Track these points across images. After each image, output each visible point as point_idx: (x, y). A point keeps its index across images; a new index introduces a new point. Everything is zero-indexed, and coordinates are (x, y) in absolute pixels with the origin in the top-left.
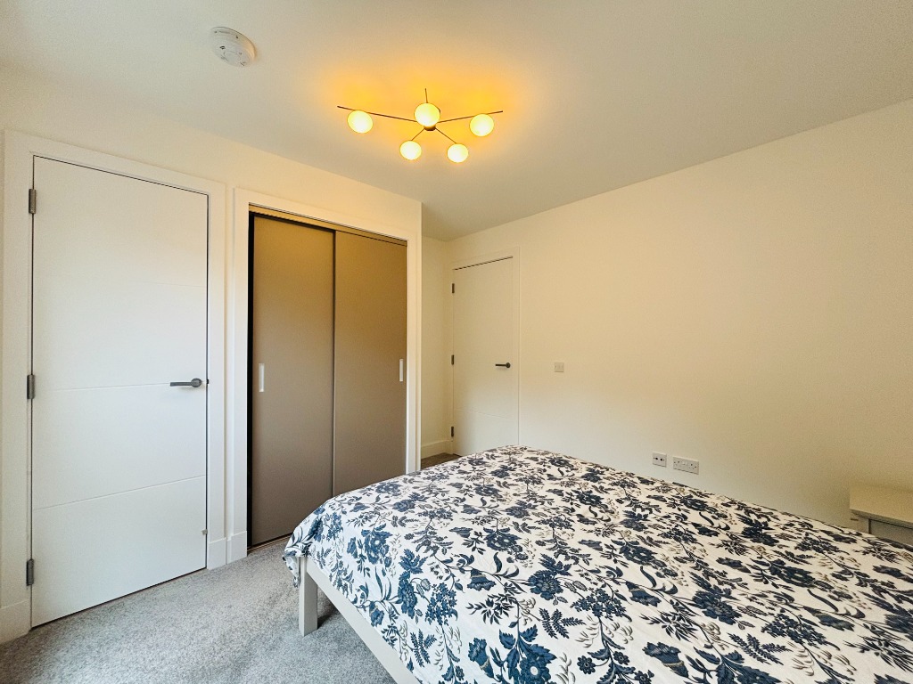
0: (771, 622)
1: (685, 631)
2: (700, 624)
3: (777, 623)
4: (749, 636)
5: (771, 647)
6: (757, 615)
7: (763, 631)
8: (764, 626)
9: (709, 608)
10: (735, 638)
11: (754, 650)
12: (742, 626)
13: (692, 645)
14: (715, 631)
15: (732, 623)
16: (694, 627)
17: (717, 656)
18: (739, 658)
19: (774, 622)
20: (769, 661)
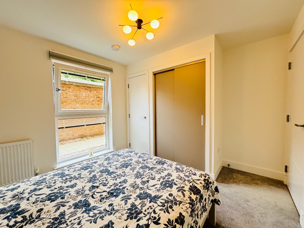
0: (65, 216)
1: (78, 193)
2: (78, 197)
3: (64, 218)
4: (66, 206)
5: (58, 209)
6: (71, 214)
7: (64, 211)
8: (66, 213)
9: (83, 203)
10: (68, 202)
11: (61, 204)
12: (70, 207)
13: (72, 191)
14: (74, 199)
15: (73, 205)
16: (78, 195)
17: (66, 194)
18: (62, 198)
19: (65, 217)
20: (56, 205)
